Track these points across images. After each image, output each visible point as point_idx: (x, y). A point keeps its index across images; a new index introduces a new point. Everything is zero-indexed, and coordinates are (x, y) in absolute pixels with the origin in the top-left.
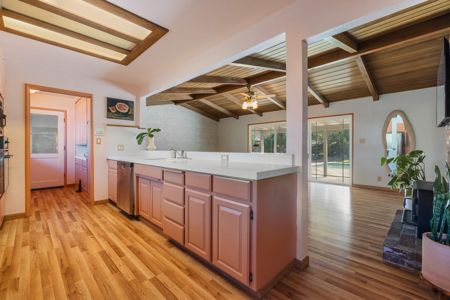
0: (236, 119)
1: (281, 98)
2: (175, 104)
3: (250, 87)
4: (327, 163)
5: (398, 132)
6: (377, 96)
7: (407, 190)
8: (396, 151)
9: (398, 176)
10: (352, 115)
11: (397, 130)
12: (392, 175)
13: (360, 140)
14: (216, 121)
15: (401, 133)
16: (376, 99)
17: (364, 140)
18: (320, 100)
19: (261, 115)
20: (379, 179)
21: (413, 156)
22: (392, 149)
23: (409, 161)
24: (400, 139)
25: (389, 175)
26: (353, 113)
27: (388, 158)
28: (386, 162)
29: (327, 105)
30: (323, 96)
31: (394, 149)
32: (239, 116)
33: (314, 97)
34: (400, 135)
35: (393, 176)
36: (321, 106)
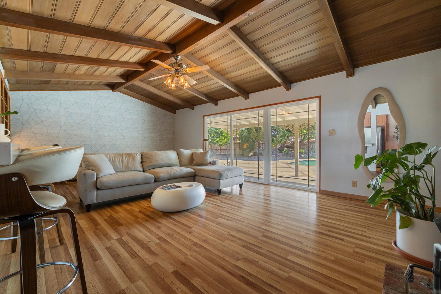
0: (192, 110)
1: (232, 78)
2: (113, 90)
3: (177, 57)
4: (299, 160)
5: (377, 127)
6: (352, 70)
7: (401, 217)
8: (376, 147)
9: (383, 188)
10: (319, 98)
11: (377, 124)
12: (374, 186)
13: (330, 131)
14: (171, 114)
15: (380, 127)
16: (350, 74)
17: (334, 131)
18: (278, 80)
19: (216, 104)
20: (355, 184)
21: (409, 153)
22: (371, 144)
23: (402, 160)
24: (379, 134)
25: (369, 186)
26: (321, 96)
27: (367, 156)
28: (362, 164)
29: (289, 87)
30: (281, 74)
31: (373, 145)
32: (195, 106)
33: (270, 75)
34: (380, 129)
35: (374, 188)
36: (282, 89)
